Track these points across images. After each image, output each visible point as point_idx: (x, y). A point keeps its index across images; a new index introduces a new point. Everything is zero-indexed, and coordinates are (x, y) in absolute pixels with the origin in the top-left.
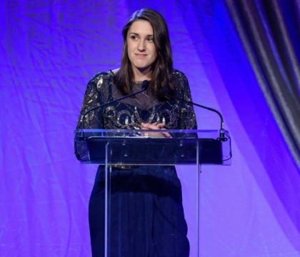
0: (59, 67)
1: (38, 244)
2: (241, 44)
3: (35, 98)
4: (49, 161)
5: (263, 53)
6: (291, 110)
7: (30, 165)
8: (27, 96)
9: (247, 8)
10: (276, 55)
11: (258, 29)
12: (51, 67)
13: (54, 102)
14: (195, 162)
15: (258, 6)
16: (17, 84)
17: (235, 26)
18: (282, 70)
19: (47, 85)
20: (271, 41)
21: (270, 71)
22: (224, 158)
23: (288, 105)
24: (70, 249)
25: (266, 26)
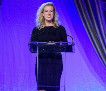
0: (23, 20)
1: (16, 73)
2: (78, 13)
3: (16, 29)
4: (20, 48)
5: (85, 16)
6: (93, 33)
7: (14, 49)
8: (13, 28)
9: (80, 2)
10: (88, 16)
11: (83, 9)
12: (21, 20)
13: (21, 30)
14: (64, 52)
15: (83, 1)
16: (10, 24)
17: (76, 8)
18: (90, 21)
19: (19, 25)
20: (87, 12)
21: (87, 21)
22: (73, 50)
23: (92, 32)
24: (26, 75)
25: (85, 8)
